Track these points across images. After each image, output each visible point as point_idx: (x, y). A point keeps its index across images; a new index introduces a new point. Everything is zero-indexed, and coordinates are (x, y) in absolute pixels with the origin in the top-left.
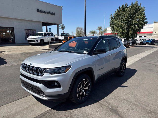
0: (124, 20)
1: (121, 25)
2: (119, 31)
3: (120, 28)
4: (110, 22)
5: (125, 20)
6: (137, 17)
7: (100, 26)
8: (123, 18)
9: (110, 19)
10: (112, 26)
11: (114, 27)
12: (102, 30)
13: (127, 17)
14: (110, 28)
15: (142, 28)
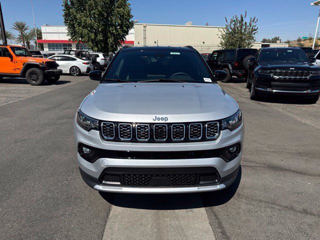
0: (94, 13)
1: (91, 24)
2: (89, 37)
3: (89, 31)
4: (63, 13)
5: (98, 15)
6: (118, 11)
7: (19, 21)
8: (92, 10)
9: (63, 8)
10: (70, 24)
11: (74, 27)
12: (27, 32)
13: (101, 8)
14: (66, 28)
15: (127, 33)
